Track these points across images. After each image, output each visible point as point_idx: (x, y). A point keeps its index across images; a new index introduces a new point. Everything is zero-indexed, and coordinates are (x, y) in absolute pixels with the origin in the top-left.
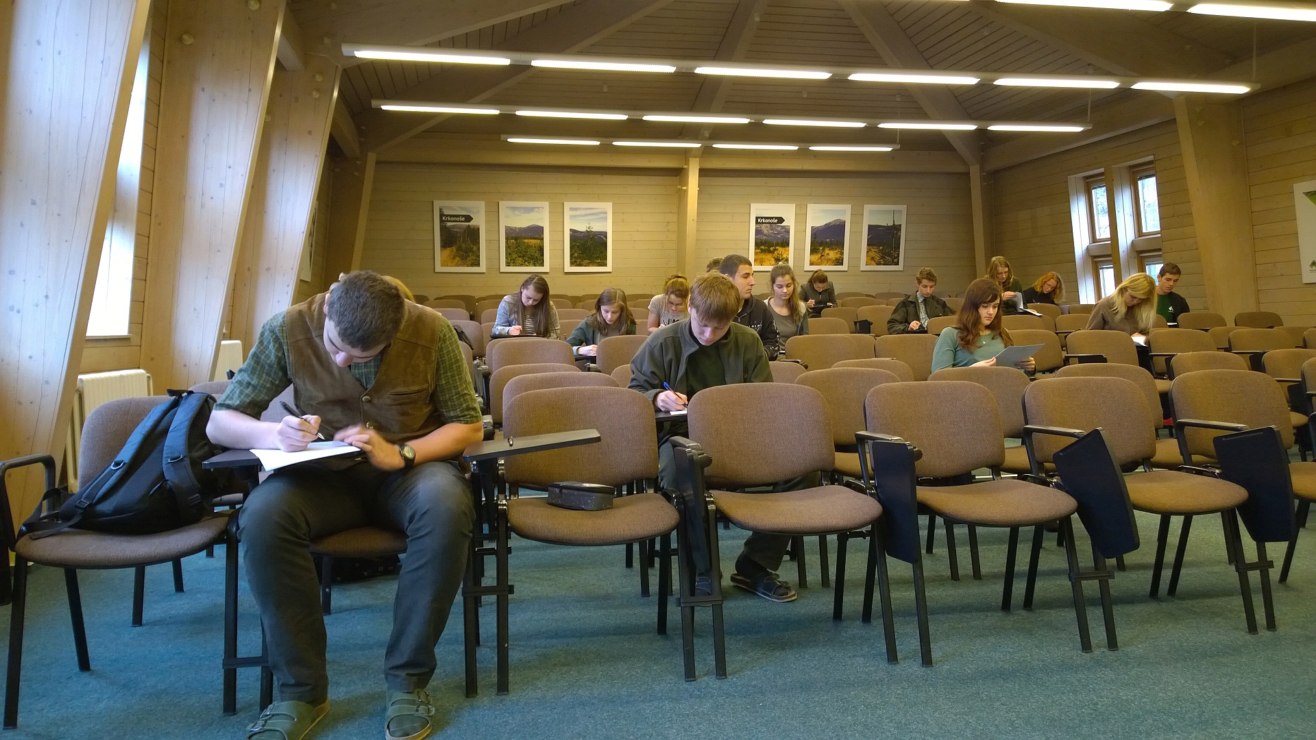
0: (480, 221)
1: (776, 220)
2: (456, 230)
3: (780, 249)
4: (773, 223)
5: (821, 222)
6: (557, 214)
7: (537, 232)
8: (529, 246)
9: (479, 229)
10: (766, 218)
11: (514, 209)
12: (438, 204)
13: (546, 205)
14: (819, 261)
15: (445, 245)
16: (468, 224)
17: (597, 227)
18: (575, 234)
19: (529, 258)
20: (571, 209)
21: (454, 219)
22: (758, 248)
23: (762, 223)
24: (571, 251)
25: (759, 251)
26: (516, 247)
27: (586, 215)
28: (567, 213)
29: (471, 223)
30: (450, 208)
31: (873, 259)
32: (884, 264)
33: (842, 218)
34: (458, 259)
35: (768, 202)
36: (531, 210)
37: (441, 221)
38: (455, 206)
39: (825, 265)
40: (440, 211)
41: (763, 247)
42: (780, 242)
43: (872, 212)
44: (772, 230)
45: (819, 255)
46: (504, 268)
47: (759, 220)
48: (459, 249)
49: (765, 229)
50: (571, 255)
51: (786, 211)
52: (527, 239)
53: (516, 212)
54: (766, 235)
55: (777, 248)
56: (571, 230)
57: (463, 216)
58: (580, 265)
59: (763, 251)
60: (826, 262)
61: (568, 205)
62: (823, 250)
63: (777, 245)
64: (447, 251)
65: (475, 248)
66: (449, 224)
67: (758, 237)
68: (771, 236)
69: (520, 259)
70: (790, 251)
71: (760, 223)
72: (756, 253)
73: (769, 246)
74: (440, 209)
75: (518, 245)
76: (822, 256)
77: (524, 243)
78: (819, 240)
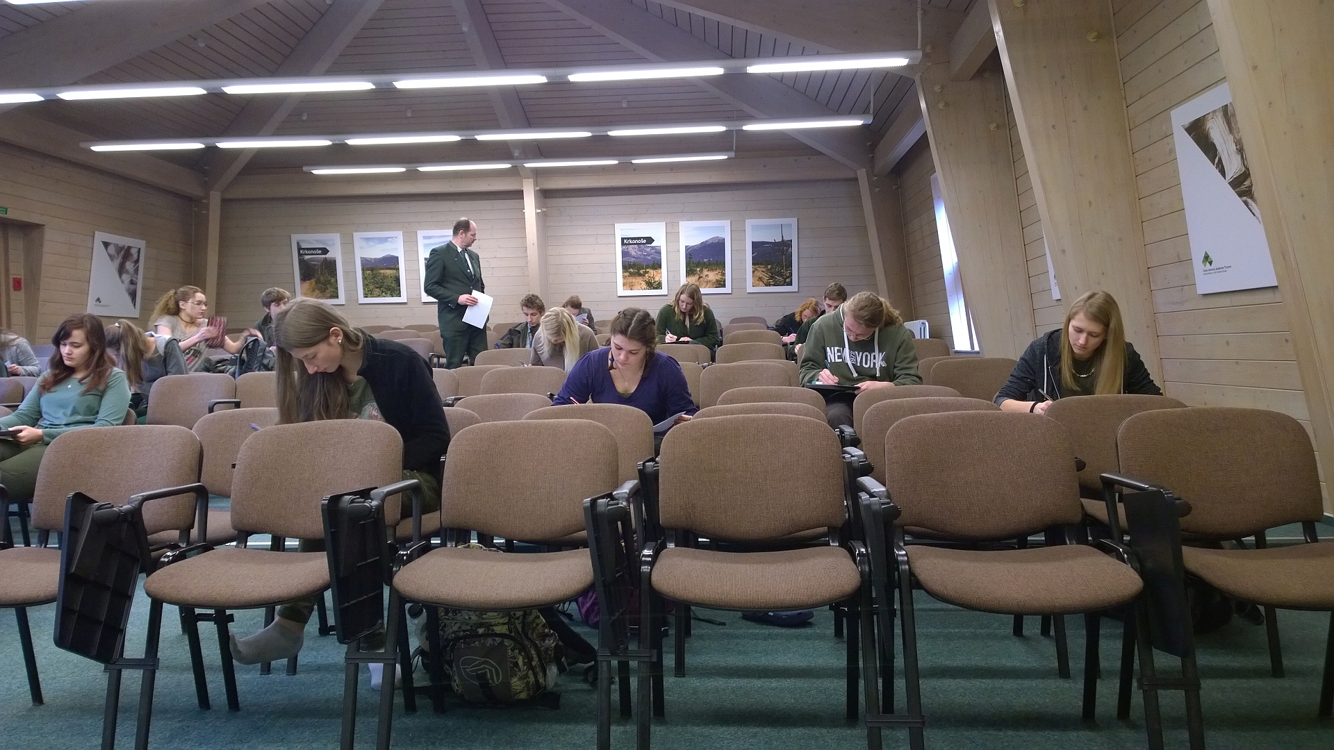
0: (336, 253)
1: (645, 241)
2: (313, 263)
3: (652, 272)
4: (641, 244)
5: (696, 241)
6: (411, 242)
7: (392, 262)
8: (385, 277)
9: (335, 261)
10: (632, 239)
11: (368, 239)
12: (295, 238)
13: (399, 234)
15: (306, 277)
16: (324, 256)
19: (386, 289)
20: (425, 238)
21: (310, 252)
22: (626, 272)
23: (629, 244)
25: (627, 274)
26: (373, 278)
28: (421, 242)
29: (327, 256)
30: (307, 242)
31: (760, 279)
32: (774, 285)
33: (721, 236)
34: (317, 291)
35: (635, 221)
36: (385, 240)
37: (300, 255)
38: (312, 239)
40: (298, 245)
41: (632, 270)
42: (651, 264)
43: (754, 228)
44: (640, 251)
45: (697, 276)
46: (362, 300)
47: (625, 241)
48: (318, 282)
49: (633, 250)
51: (656, 231)
52: (381, 269)
53: (371, 243)
54: (634, 257)
55: (648, 270)
57: (320, 249)
59: (631, 274)
61: (421, 234)
62: (701, 271)
63: (648, 267)
64: (307, 284)
65: (333, 280)
66: (307, 257)
67: (625, 259)
68: (640, 258)
69: (378, 290)
70: (663, 275)
71: (626, 244)
72: (624, 277)
73: (639, 269)
74: (298, 243)
75: (374, 276)
76: (700, 277)
77: (380, 273)
78: (695, 260)
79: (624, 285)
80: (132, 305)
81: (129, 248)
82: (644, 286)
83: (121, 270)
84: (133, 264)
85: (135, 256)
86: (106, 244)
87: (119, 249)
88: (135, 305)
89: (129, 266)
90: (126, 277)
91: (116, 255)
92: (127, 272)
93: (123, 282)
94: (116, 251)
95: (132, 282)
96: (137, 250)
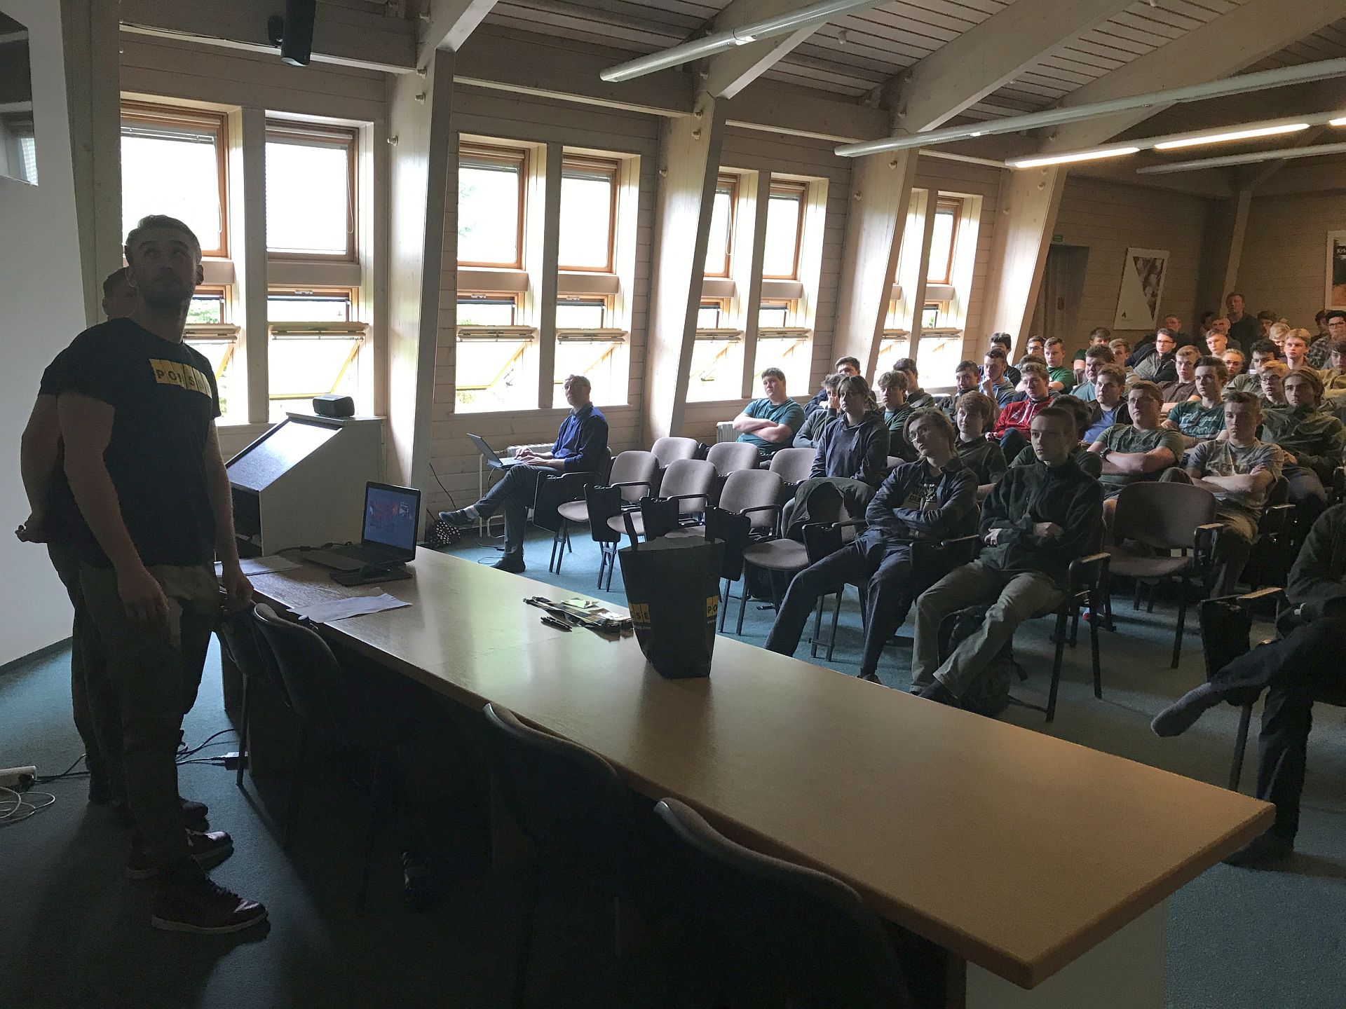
12: (1333, 235)
37: (1336, 255)
40: (1335, 244)
66: (1343, 257)
74: (1335, 241)
80: (1150, 316)
81: (1155, 260)
83: (1146, 283)
84: (1156, 276)
85: (1159, 268)
86: (1136, 259)
87: (1146, 262)
88: (1153, 317)
89: (1153, 278)
90: (1149, 290)
91: (1143, 269)
92: (1150, 285)
93: (1145, 295)
94: (1144, 264)
95: (1154, 295)
96: (1161, 262)
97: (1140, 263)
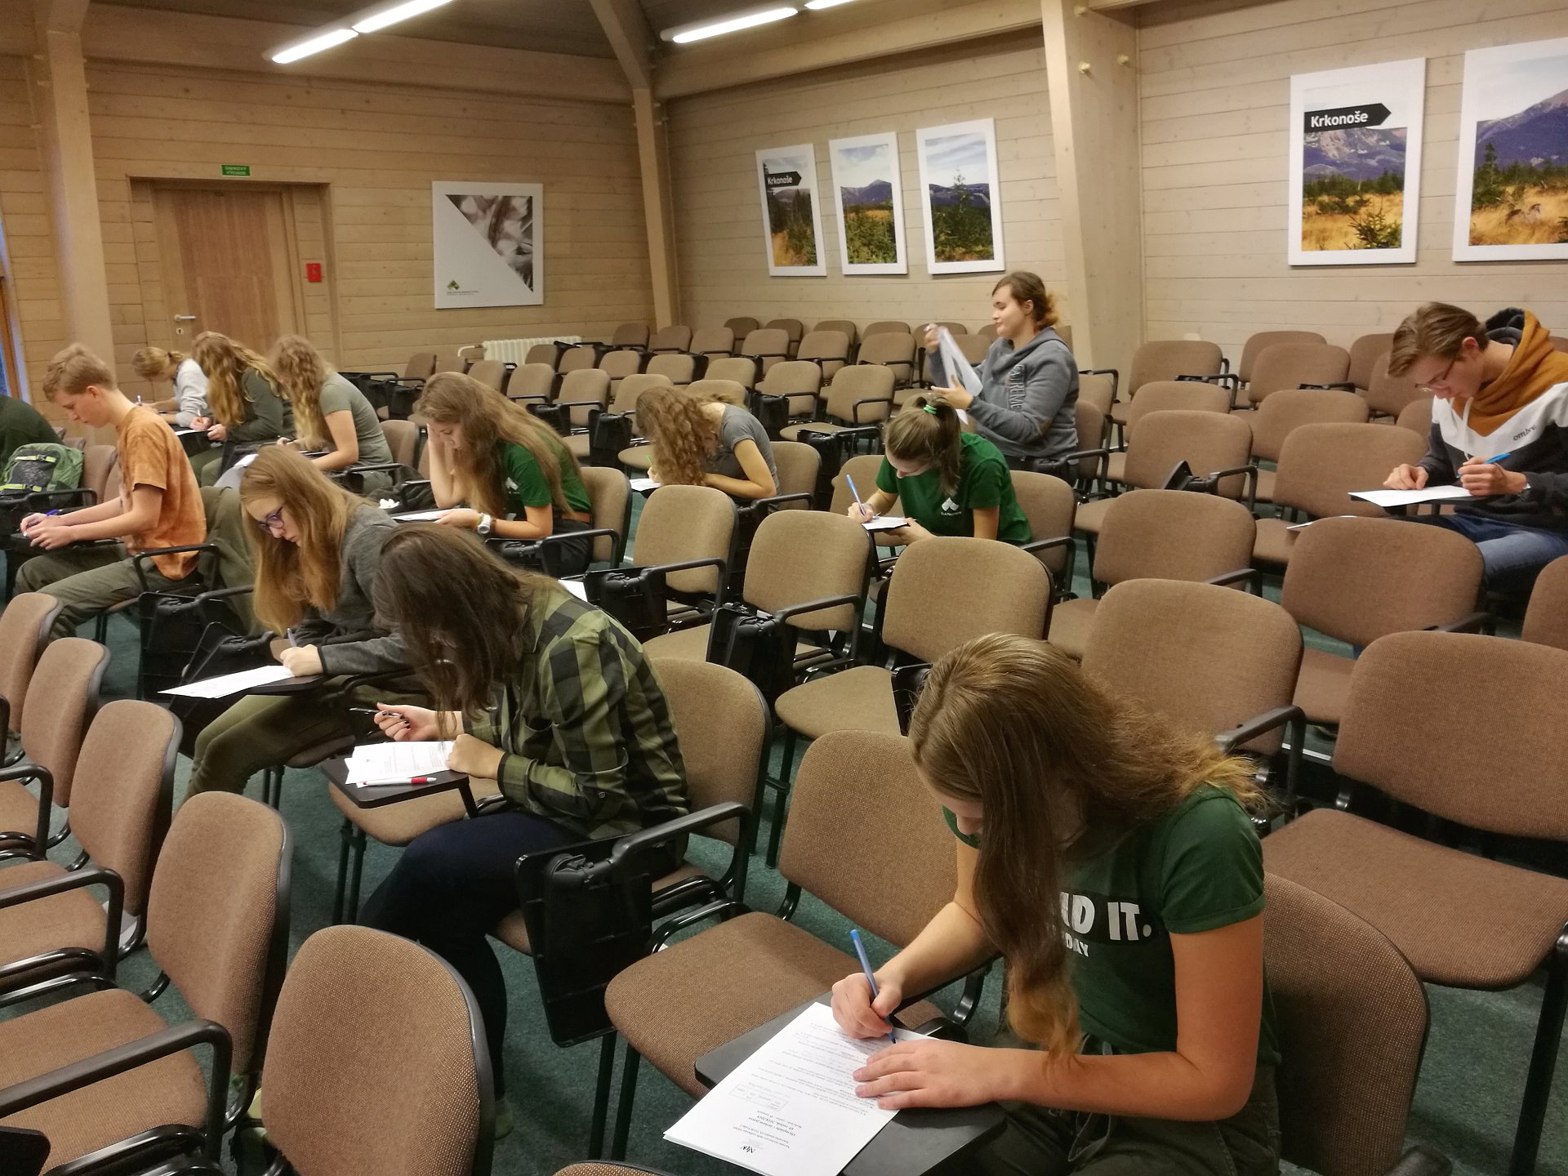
0: (809, 183)
1: (1366, 116)
2: (784, 200)
3: (1376, 201)
4: (1354, 125)
5: (1515, 103)
6: (907, 151)
7: (880, 194)
8: (875, 224)
9: (810, 196)
10: (1332, 113)
11: (849, 152)
12: (761, 156)
13: (890, 138)
14: (1505, 230)
15: (777, 227)
16: (794, 188)
17: (971, 178)
18: (939, 194)
19: (877, 247)
20: (931, 142)
21: (780, 181)
22: (1313, 202)
23: (1325, 128)
24: (934, 231)
25: (1313, 209)
26: (859, 227)
27: (953, 151)
28: (923, 152)
29: (801, 186)
30: (775, 163)
34: (792, 252)
35: (1345, 62)
36: (869, 152)
37: (768, 187)
38: (779, 158)
39: (1525, 242)
40: (765, 169)
41: (1325, 198)
42: (1376, 178)
44: (1351, 145)
45: (1502, 212)
46: (849, 269)
47: (1314, 122)
48: (791, 235)
49: (1332, 145)
50: (936, 238)
51: (1395, 84)
52: (869, 209)
53: (853, 160)
54: (1333, 163)
55: (1367, 197)
56: (932, 187)
57: (789, 174)
58: (950, 259)
59: (1325, 209)
60: (1527, 231)
61: (922, 134)
62: (1519, 194)
63: (1367, 187)
64: (779, 240)
65: (809, 232)
66: (776, 190)
67: (1312, 169)
68: (1348, 165)
69: (866, 249)
70: (1406, 211)
71: (1316, 129)
72: (1307, 217)
73: (1344, 194)
74: (764, 165)
75: (861, 223)
76: (1514, 213)
77: (867, 218)
78: (1503, 162)
79: (1305, 236)
80: (526, 287)
81: (507, 200)
82: (1354, 237)
83: (494, 235)
84: (520, 223)
85: (523, 211)
86: (456, 200)
87: (485, 204)
88: (531, 286)
89: (511, 226)
90: (507, 245)
91: (480, 213)
92: (508, 237)
93: (500, 253)
94: (479, 206)
95: (520, 251)
96: (525, 200)
97: (469, 206)
